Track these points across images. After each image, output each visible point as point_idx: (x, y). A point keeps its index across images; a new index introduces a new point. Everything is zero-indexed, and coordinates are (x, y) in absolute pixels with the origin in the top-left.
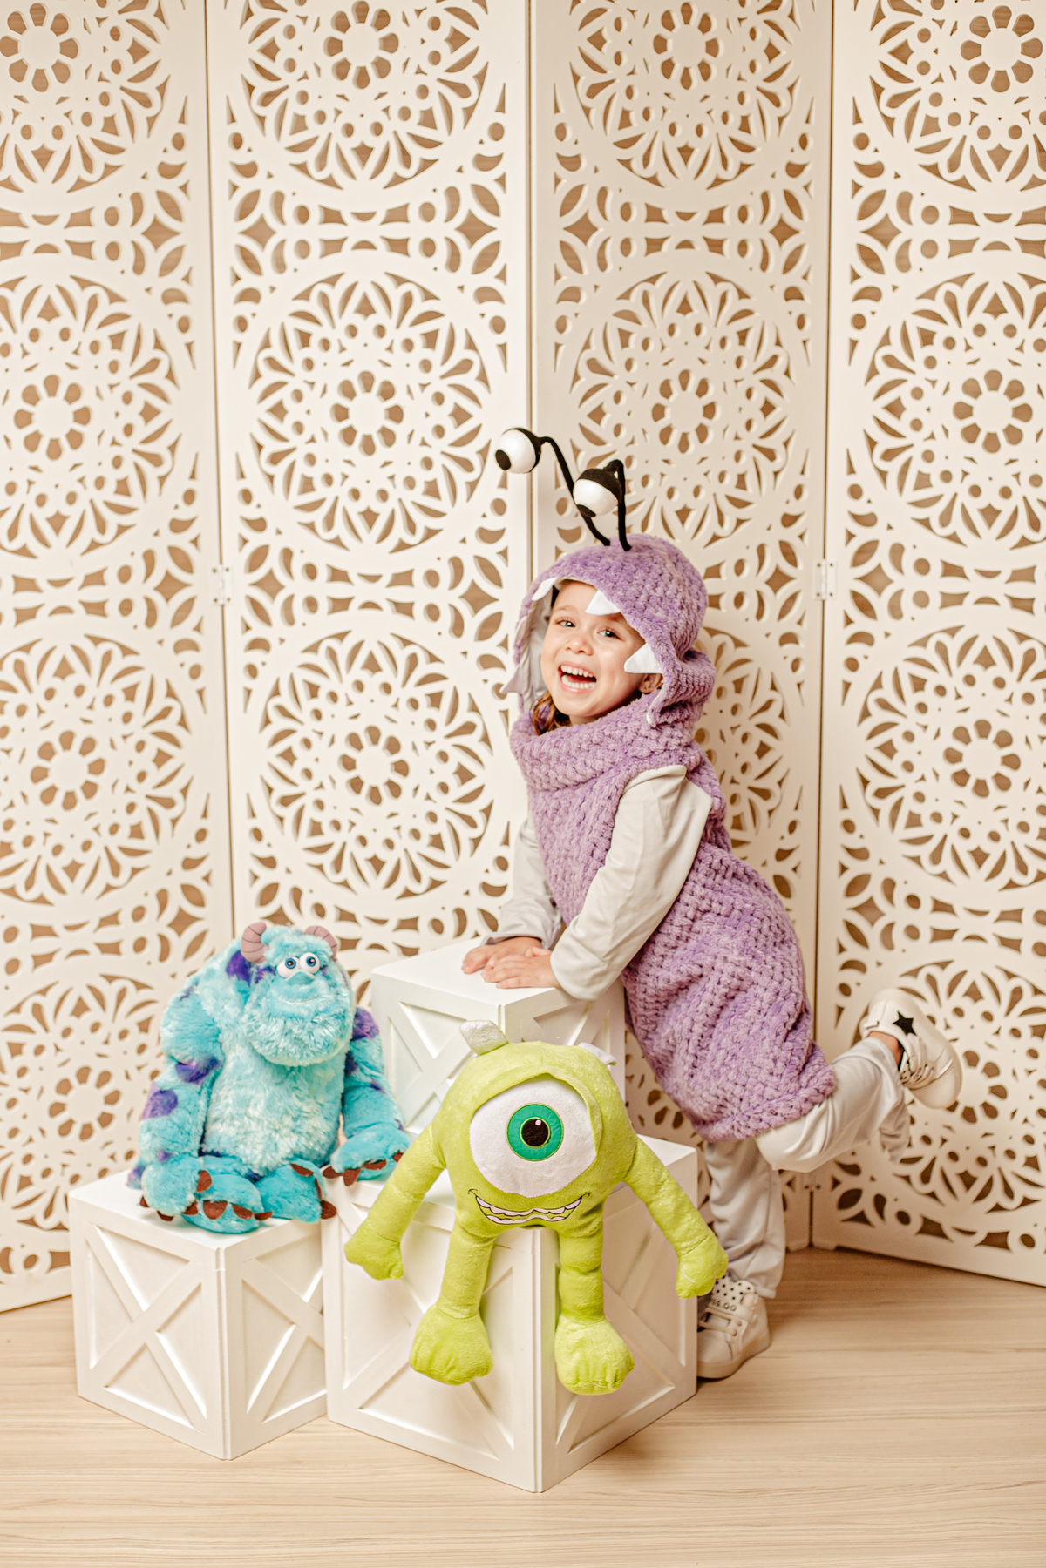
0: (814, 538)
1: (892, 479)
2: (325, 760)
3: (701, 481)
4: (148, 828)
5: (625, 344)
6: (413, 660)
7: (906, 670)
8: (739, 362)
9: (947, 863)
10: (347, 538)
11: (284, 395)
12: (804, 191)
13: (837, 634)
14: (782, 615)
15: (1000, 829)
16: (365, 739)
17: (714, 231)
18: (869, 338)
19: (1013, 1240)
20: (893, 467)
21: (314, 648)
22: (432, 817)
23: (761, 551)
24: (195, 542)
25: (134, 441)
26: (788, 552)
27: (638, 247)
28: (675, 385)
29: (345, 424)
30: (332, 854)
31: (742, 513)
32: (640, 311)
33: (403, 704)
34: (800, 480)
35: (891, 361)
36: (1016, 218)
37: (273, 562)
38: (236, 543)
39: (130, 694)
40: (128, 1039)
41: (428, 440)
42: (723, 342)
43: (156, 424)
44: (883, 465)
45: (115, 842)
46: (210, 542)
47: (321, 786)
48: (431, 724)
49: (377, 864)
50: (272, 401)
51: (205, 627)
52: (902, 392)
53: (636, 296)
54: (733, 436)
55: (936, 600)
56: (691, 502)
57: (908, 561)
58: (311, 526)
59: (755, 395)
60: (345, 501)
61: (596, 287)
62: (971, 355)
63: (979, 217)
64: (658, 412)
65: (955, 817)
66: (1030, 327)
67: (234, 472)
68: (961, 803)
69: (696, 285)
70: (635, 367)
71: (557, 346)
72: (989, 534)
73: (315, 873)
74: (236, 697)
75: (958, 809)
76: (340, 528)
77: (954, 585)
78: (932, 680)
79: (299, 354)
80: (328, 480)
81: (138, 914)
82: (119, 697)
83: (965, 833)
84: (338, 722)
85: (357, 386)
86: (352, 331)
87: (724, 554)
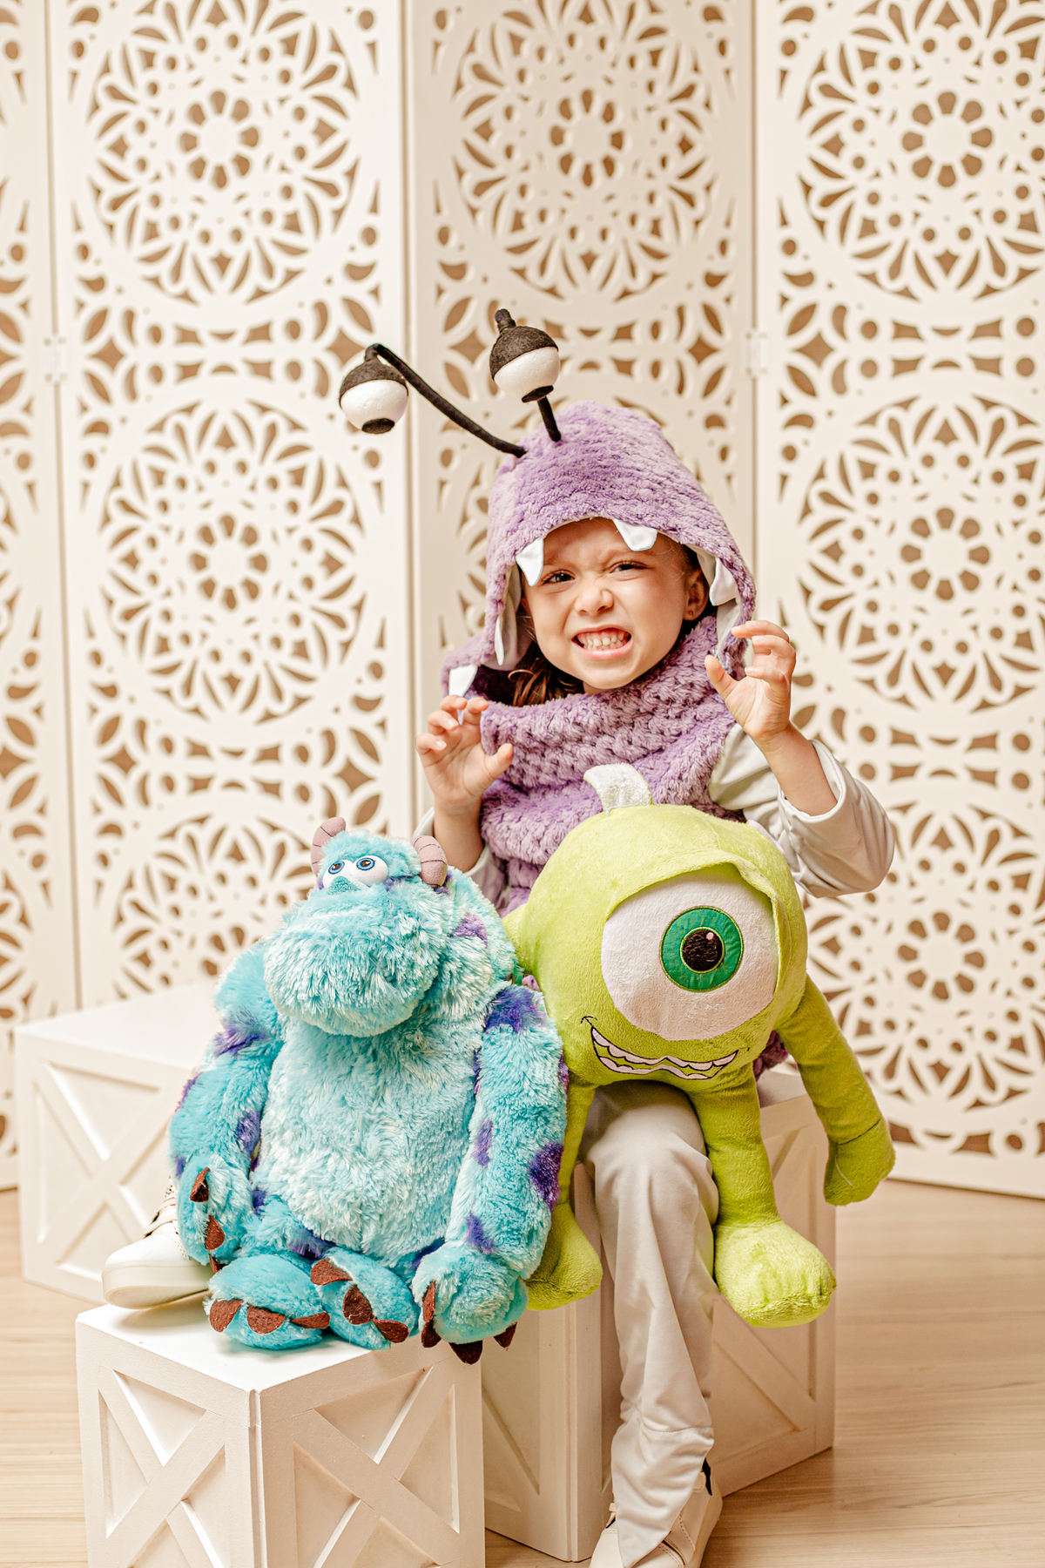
0: (740, 304)
1: (832, 228)
2: (171, 561)
3: (608, 222)
5: (516, 51)
6: (272, 431)
7: (854, 455)
8: (651, 87)
9: (907, 684)
10: (196, 290)
11: (125, 128)
13: (771, 418)
14: (706, 393)
15: (969, 637)
16: (218, 531)
18: (801, 66)
19: (997, 1143)
20: (833, 215)
21: (159, 427)
22: (296, 620)
23: (680, 312)
24: (24, 306)
26: (711, 316)
28: (576, 106)
29: (194, 155)
30: (181, 675)
31: (658, 266)
32: (534, 13)
33: (262, 486)
34: (725, 234)
35: (828, 90)
37: (113, 328)
38: (72, 307)
41: (287, 165)
42: (632, 62)
44: (821, 214)
46: (40, 307)
47: (168, 593)
48: (293, 507)
49: (232, 682)
50: (112, 136)
51: (35, 408)
52: (842, 126)
54: (645, 173)
55: (886, 367)
56: (597, 246)
57: (853, 324)
58: (155, 281)
59: (671, 127)
60: (195, 246)
62: (920, 76)
64: (557, 136)
65: (915, 627)
66: (988, 36)
67: (70, 224)
68: (922, 609)
70: (529, 78)
71: (437, 45)
72: (947, 284)
73: (162, 700)
74: (72, 492)
75: (918, 618)
76: (188, 279)
77: (907, 349)
78: (884, 464)
79: (143, 78)
80: (175, 223)
83: (927, 646)
84: (188, 514)
85: (208, 109)
86: (202, 44)
87: (639, 311)
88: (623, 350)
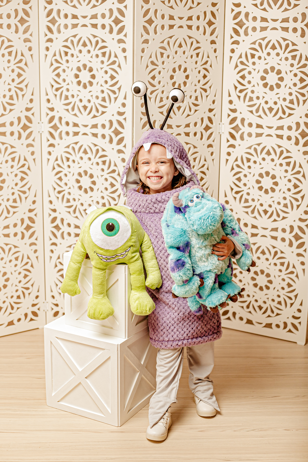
0: (218, 116)
1: (242, 98)
2: (71, 180)
4: (18, 200)
5: (162, 57)
6: (98, 151)
7: (245, 156)
8: (196, 63)
9: (256, 214)
10: (78, 114)
11: (60, 70)
12: (217, 11)
13: (224, 145)
14: (208, 139)
15: (272, 204)
16: (83, 174)
17: (190, 23)
18: (235, 56)
19: (274, 326)
20: (242, 95)
21: (68, 147)
22: (103, 198)
23: (202, 119)
24: (33, 114)
25: (15, 84)
26: (210, 120)
27: (166, 27)
28: (177, 69)
29: (78, 79)
30: (73, 208)
31: (197, 108)
32: (167, 47)
33: (94, 164)
34: (214, 98)
35: (242, 63)
36: (280, 20)
37: (56, 121)
38: (45, 115)
39: (13, 160)
40: (12, 262)
41: (103, 85)
42: (192, 56)
43: (21, 79)
44: (239, 94)
45: (8, 204)
46: (37, 114)
47: (70, 188)
48: (103, 170)
49: (86, 211)
50: (56, 72)
51: (35, 140)
52: (245, 72)
53: (166, 42)
54: (194, 85)
55: (254, 135)
56: (181, 104)
57: (246, 123)
58: (67, 110)
59: (201, 73)
60: (78, 103)
61: (154, 39)
62: (266, 62)
63: (269, 20)
64: (172, 77)
65: (259, 200)
66: (284, 53)
67: (45, 94)
68: (260, 196)
69: (184, 39)
70: (165, 64)
71: (142, 57)
72: (270, 115)
73: (68, 214)
74: (45, 161)
75: (259, 198)
76: (76, 111)
77: (260, 131)
78: (253, 159)
79: (65, 58)
80: (73, 96)
81: (15, 225)
82: (10, 160)
83: (261, 205)
84: (75, 169)
85: (82, 68)
86: (80, 51)
87: (191, 120)
88: (187, 130)
